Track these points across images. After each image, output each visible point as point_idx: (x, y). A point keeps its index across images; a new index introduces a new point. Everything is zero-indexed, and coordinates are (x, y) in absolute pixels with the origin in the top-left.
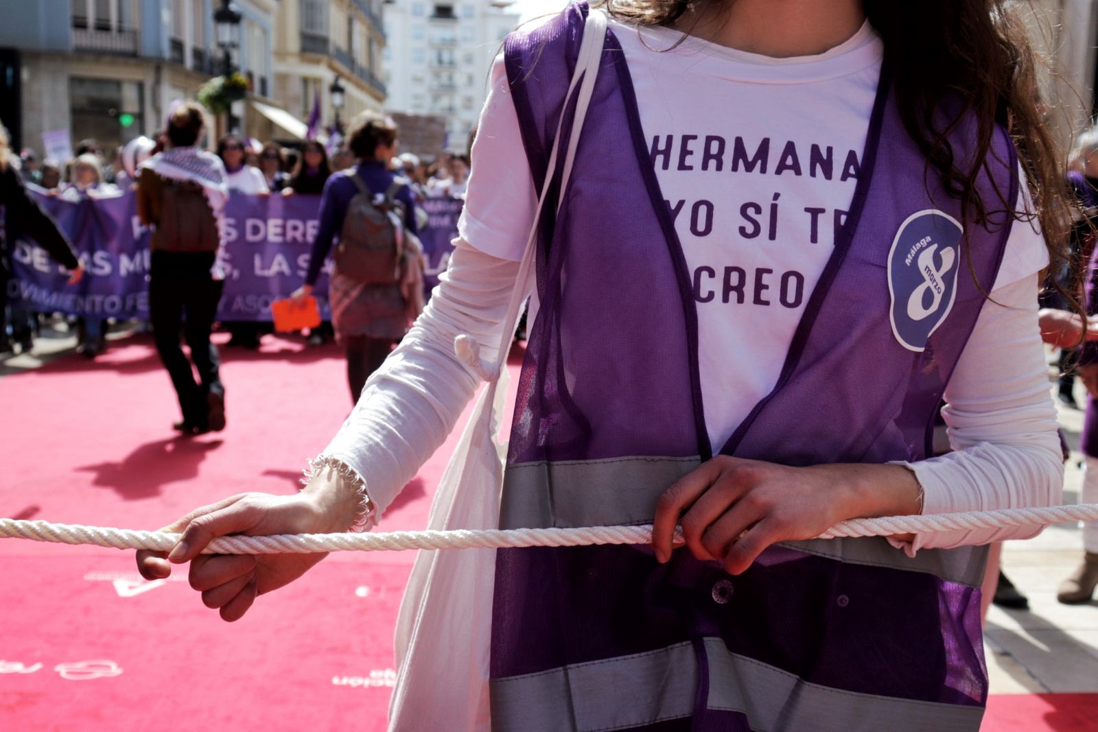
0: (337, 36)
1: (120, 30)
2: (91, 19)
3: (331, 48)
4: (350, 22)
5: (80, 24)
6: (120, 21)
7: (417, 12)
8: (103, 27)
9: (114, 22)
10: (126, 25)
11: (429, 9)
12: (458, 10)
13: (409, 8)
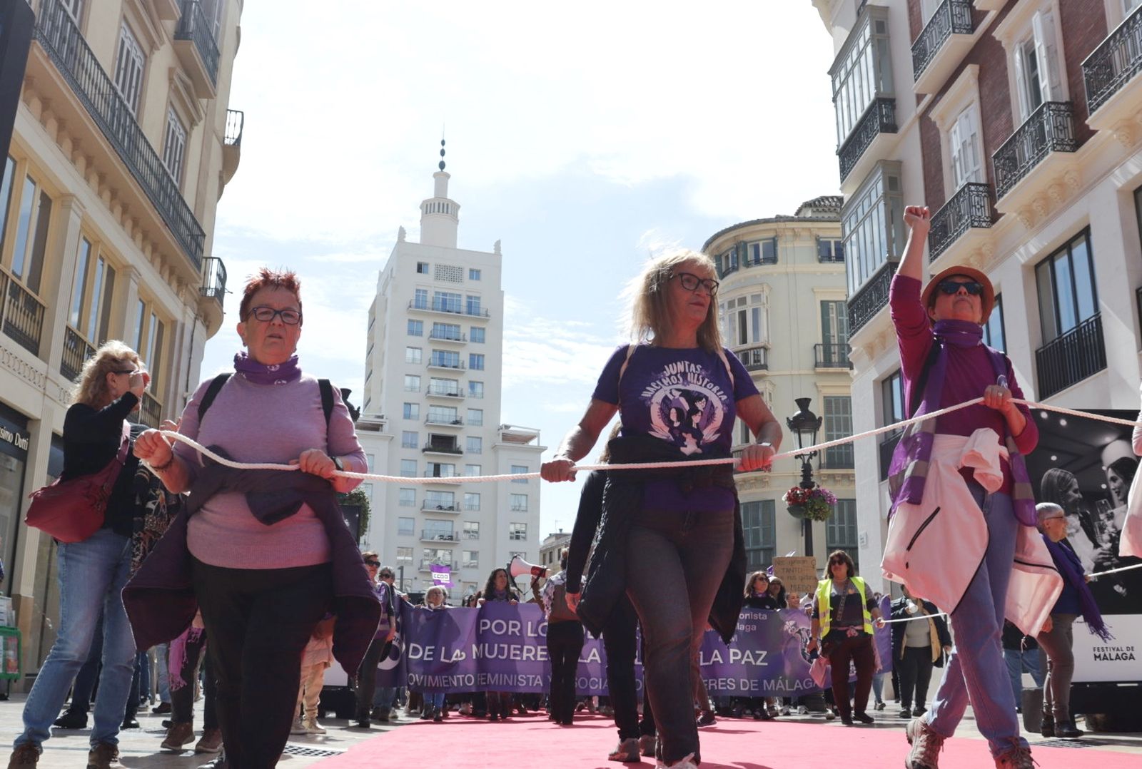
7: (408, 441)
11: (424, 440)
12: (461, 442)
13: (399, 438)
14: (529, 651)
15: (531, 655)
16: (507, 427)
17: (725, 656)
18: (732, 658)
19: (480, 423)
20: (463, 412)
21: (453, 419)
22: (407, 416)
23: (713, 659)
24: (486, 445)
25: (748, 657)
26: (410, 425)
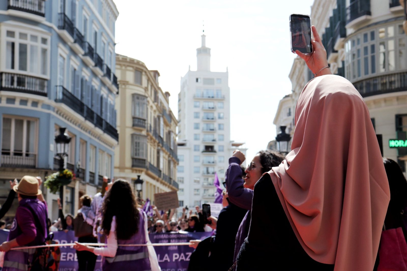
0: (151, 159)
1: (27, 155)
2: (12, 150)
3: (147, 165)
4: (158, 152)
5: (6, 153)
6: (27, 151)
7: (196, 149)
8: (18, 154)
9: (24, 151)
10: (30, 153)
11: (202, 148)
12: (216, 148)
13: (193, 148)
14: (70, 256)
15: (71, 258)
16: (233, 141)
17: (171, 258)
18: (174, 259)
19: (222, 140)
20: (216, 137)
21: (212, 139)
22: (196, 139)
23: (165, 259)
24: (225, 148)
25: (182, 257)
26: (197, 143)
